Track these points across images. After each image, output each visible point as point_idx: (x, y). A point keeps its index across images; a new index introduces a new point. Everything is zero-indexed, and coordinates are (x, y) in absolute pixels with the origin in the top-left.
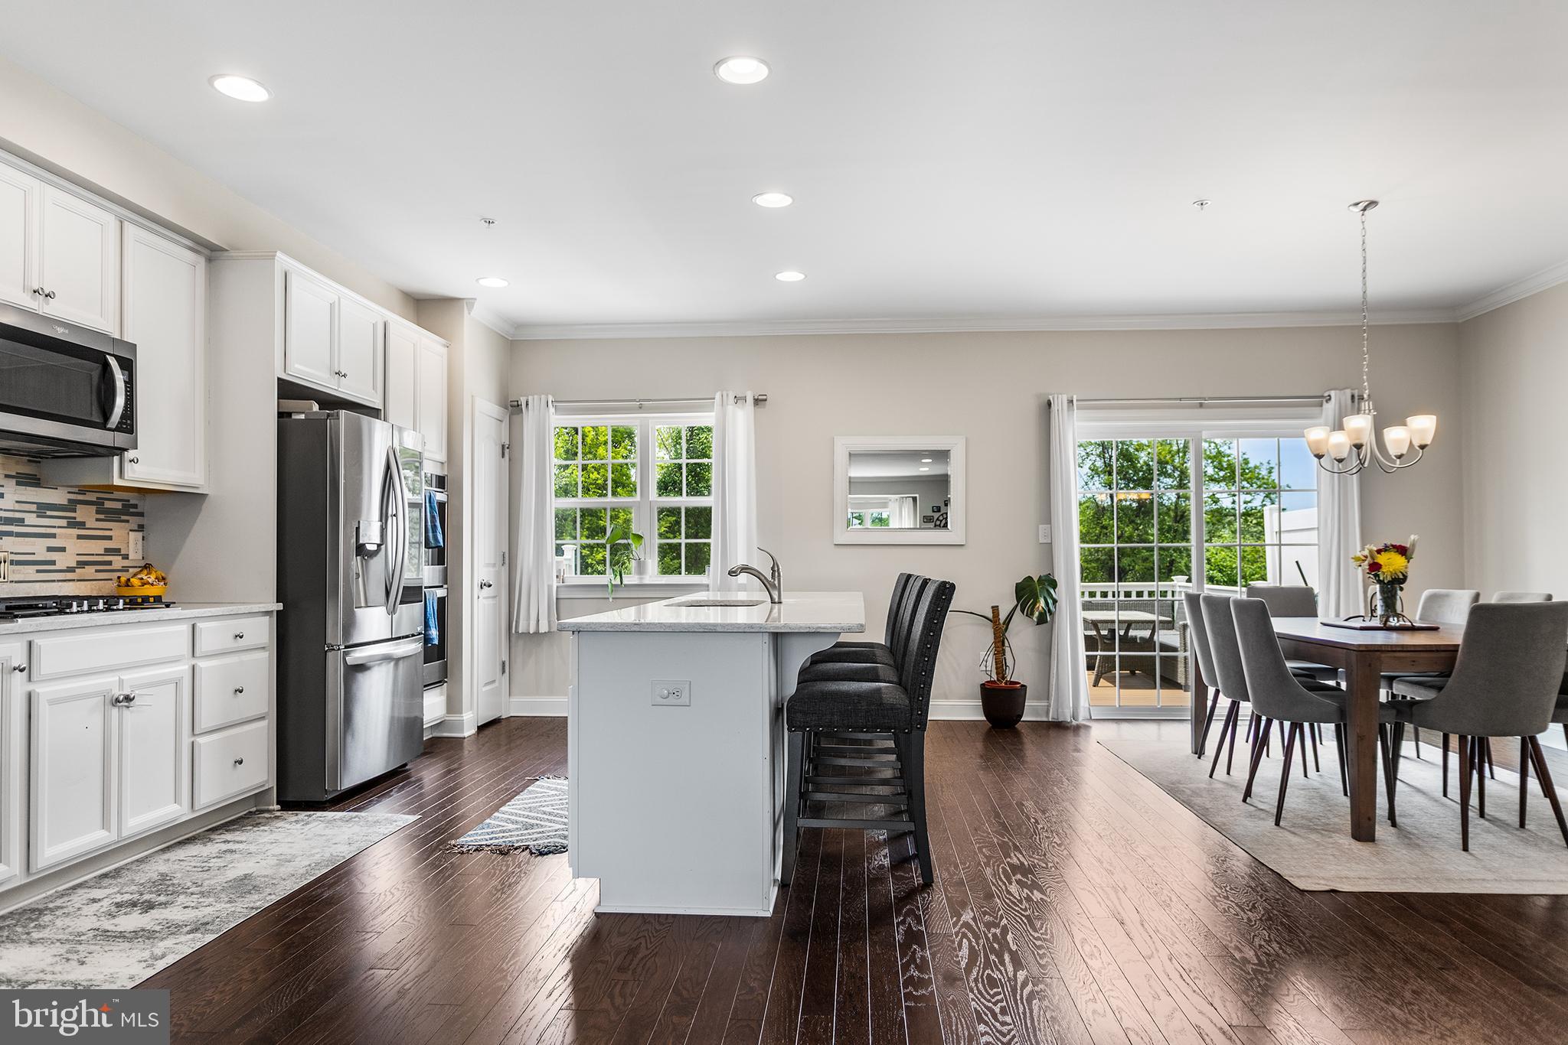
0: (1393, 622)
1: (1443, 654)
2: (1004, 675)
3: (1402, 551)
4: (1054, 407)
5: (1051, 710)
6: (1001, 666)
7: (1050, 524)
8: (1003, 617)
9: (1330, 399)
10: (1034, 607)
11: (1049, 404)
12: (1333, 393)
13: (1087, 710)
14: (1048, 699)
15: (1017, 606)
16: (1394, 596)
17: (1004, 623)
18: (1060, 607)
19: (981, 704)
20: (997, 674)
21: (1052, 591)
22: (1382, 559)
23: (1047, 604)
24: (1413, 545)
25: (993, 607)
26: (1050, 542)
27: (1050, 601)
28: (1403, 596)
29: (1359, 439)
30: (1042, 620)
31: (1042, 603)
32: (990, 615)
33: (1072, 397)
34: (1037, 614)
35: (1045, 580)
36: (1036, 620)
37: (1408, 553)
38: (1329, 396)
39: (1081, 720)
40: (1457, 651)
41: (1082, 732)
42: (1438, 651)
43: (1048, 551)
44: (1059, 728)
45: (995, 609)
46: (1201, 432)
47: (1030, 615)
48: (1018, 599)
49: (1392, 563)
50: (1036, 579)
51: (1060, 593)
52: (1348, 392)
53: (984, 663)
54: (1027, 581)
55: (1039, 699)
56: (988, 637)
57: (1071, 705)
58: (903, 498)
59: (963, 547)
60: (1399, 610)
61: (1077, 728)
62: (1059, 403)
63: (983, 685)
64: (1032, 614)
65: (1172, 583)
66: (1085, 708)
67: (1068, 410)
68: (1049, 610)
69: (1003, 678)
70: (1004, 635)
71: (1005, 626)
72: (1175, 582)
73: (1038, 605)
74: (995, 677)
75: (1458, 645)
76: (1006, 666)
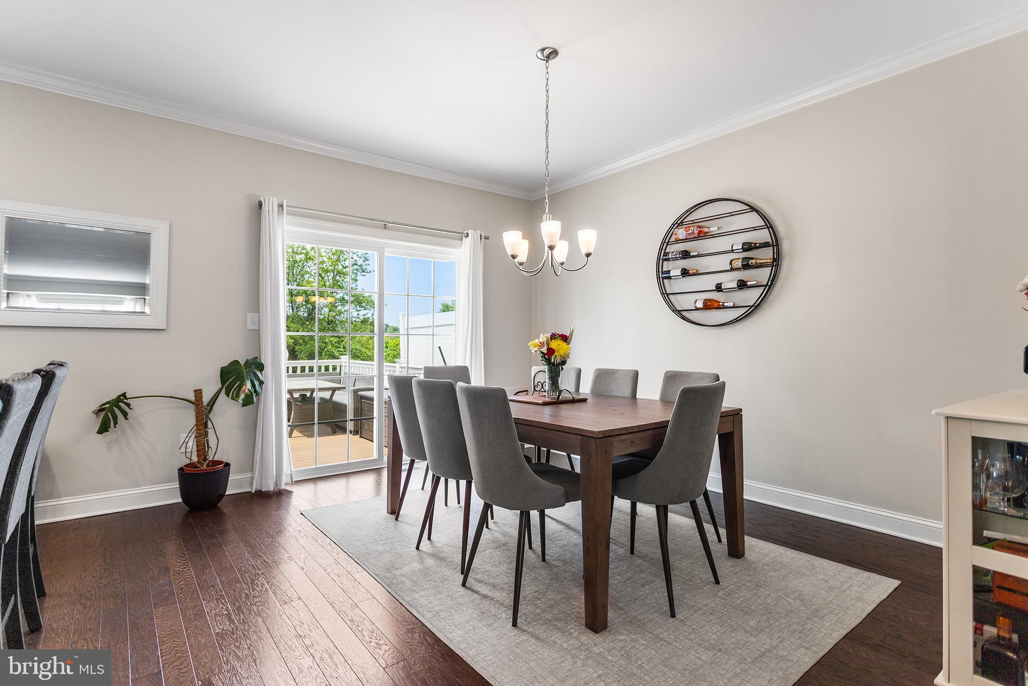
1: (648, 433)
2: (205, 457)
3: (565, 339)
4: (265, 208)
5: (255, 483)
6: (202, 448)
7: (259, 312)
8: (206, 399)
9: (468, 236)
10: (240, 390)
11: (260, 205)
12: (470, 232)
13: (289, 476)
14: (252, 470)
15: (221, 389)
16: (558, 374)
17: (207, 405)
18: (266, 389)
19: (178, 486)
20: (198, 456)
21: (259, 374)
23: (253, 385)
24: (571, 334)
25: (195, 391)
26: (258, 329)
27: (257, 383)
29: (552, 242)
30: (248, 401)
31: (248, 385)
32: (193, 398)
33: (282, 202)
34: (242, 396)
35: (251, 364)
36: (241, 402)
37: (568, 340)
38: (467, 233)
39: (283, 486)
41: (285, 501)
43: (256, 336)
44: (263, 497)
45: (198, 393)
46: (384, 248)
47: (235, 398)
48: (223, 382)
49: (561, 349)
50: (242, 363)
51: (267, 375)
52: (479, 233)
53: (185, 444)
54: (234, 365)
55: (243, 471)
56: (189, 418)
57: (275, 474)
58: (137, 298)
59: (163, 332)
61: (280, 493)
62: (271, 204)
63: (181, 469)
64: (238, 396)
65: (340, 360)
66: (287, 474)
67: (278, 213)
68: (255, 391)
69: (205, 460)
70: (207, 417)
71: (209, 408)
72: (342, 359)
73: (243, 388)
74: (195, 459)
76: (208, 447)
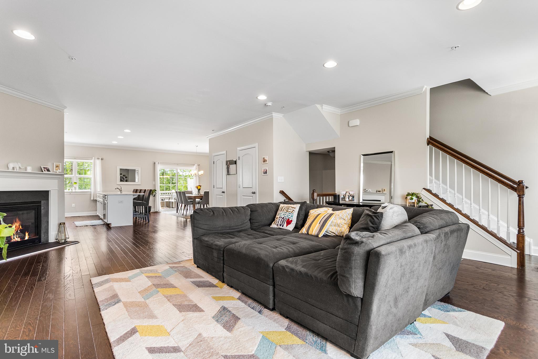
3: (200, 186)
4: (156, 163)
5: (155, 210)
7: (155, 181)
9: (195, 165)
11: (155, 163)
14: (155, 208)
18: (157, 194)
22: (198, 187)
26: (155, 184)
28: (200, 191)
31: (154, 193)
33: (159, 162)
34: (153, 195)
39: (160, 211)
41: (160, 213)
43: (155, 186)
44: (156, 212)
49: (199, 187)
50: (153, 190)
51: (157, 192)
52: (197, 164)
55: (153, 208)
57: (158, 209)
59: (141, 185)
60: (200, 193)
61: (159, 212)
66: (160, 209)
67: (158, 164)
68: (155, 195)
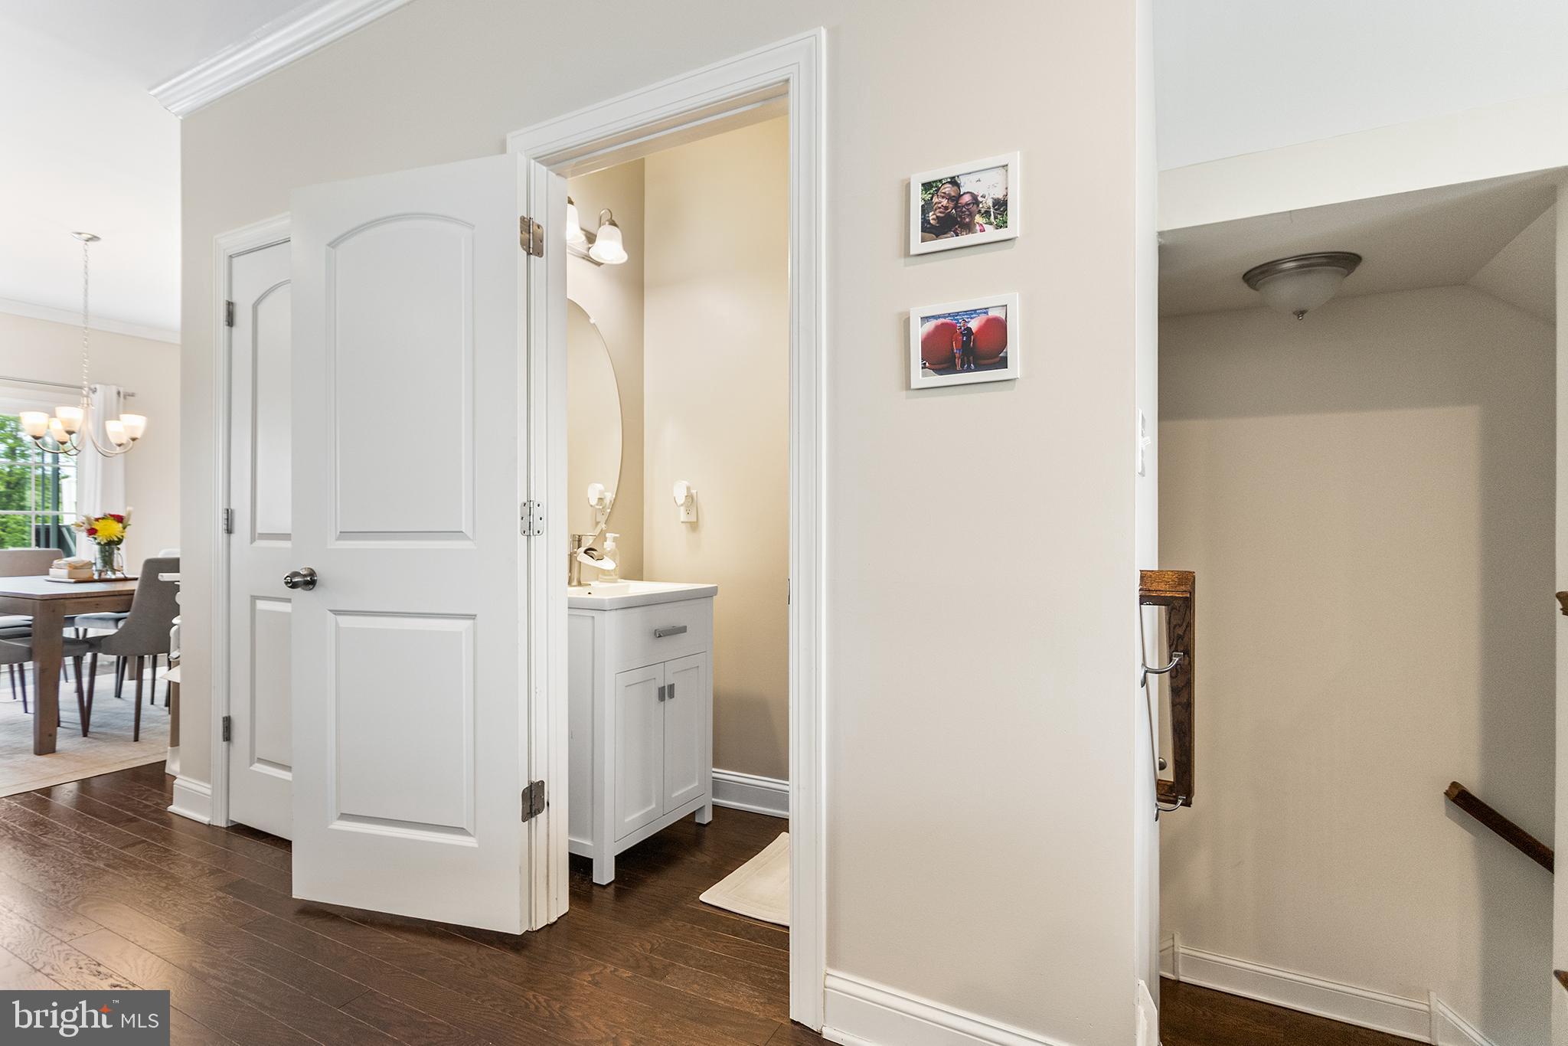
0: (110, 575)
3: (119, 519)
16: (111, 554)
22: (98, 525)
24: (129, 514)
28: (117, 554)
29: (70, 427)
37: (124, 521)
40: (133, 594)
42: (120, 595)
49: (108, 529)
52: (114, 390)
60: (117, 565)
75: (134, 590)
